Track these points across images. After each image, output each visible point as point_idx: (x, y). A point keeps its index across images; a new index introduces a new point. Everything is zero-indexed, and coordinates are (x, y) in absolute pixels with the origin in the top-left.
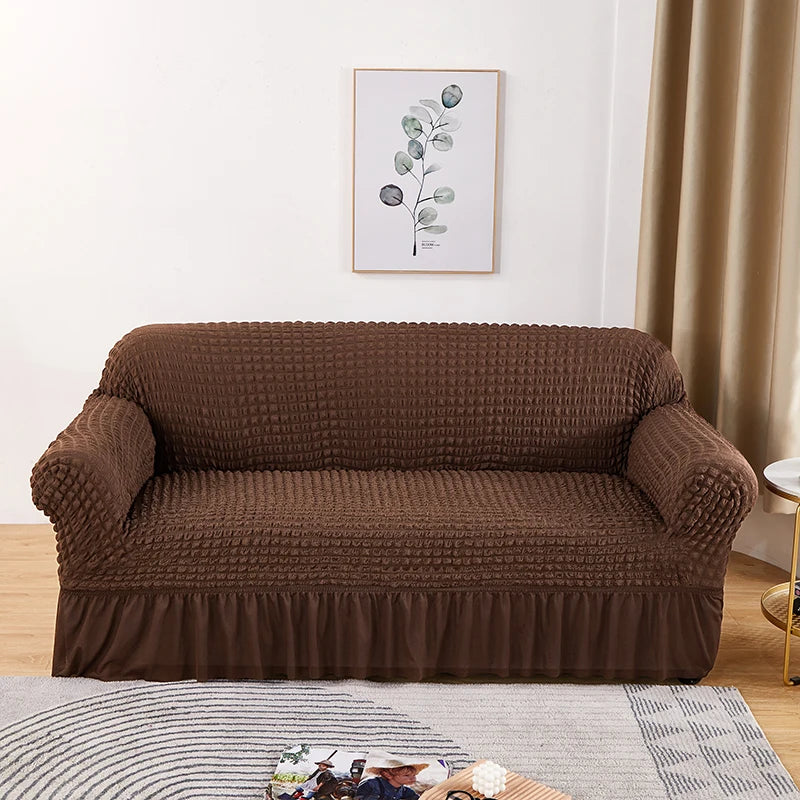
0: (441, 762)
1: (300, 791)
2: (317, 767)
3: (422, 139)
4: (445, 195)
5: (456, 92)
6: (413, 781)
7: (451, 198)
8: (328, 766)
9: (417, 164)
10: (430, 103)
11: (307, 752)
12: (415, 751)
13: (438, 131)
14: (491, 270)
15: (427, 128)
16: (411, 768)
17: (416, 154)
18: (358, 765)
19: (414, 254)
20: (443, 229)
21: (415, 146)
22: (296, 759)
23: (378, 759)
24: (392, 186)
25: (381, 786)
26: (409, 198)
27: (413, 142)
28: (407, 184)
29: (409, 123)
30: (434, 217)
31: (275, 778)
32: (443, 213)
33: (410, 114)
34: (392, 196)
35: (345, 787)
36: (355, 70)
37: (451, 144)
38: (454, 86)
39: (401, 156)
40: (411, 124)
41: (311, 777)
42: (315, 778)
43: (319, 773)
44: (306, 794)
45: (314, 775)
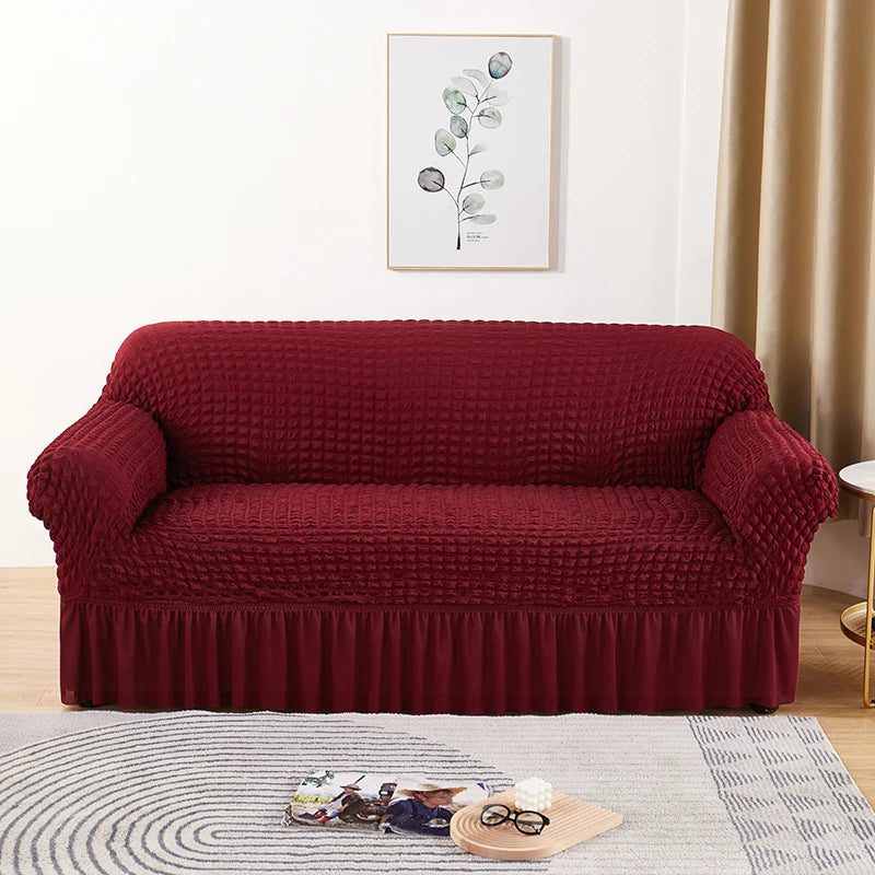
0: (481, 785)
1: (323, 811)
2: (343, 790)
3: (466, 115)
4: (493, 179)
5: (506, 61)
6: (449, 802)
7: (500, 183)
8: (354, 789)
9: (461, 143)
10: (476, 74)
11: (332, 777)
12: (452, 776)
13: (483, 106)
14: (547, 266)
15: (471, 102)
16: (448, 791)
17: (459, 132)
18: (388, 789)
19: (458, 248)
20: (491, 219)
21: (458, 123)
22: (319, 783)
23: (417, 783)
24: (431, 169)
25: (414, 806)
26: (452, 184)
27: (455, 118)
28: (450, 167)
29: (451, 97)
30: (480, 206)
31: (296, 800)
32: (492, 201)
33: (453, 87)
34: (432, 180)
35: (373, 807)
36: (388, 35)
37: (500, 120)
38: (502, 54)
39: (442, 134)
40: (454, 98)
41: (335, 799)
42: (340, 800)
43: (345, 796)
44: (329, 814)
45: (339, 797)
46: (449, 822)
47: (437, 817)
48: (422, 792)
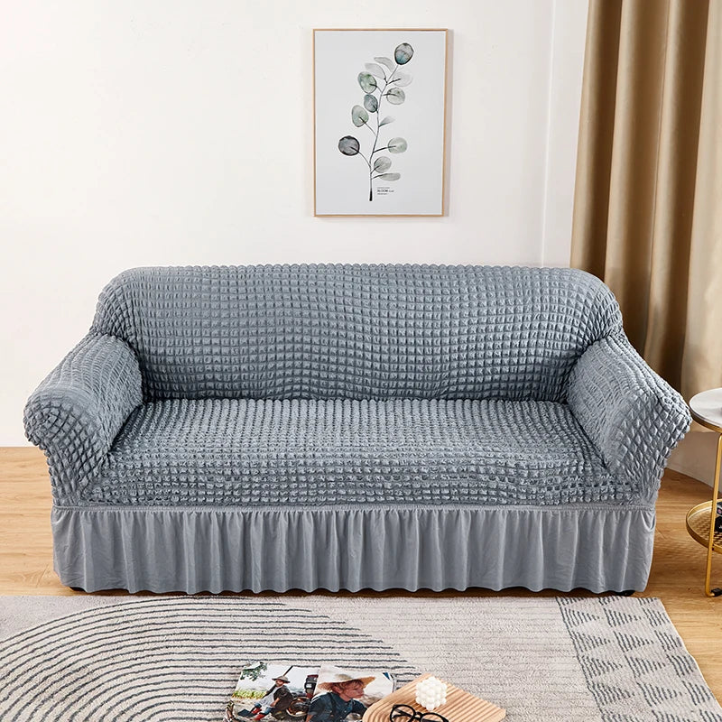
0: (386, 674)
1: (258, 707)
2: (274, 683)
3: (376, 94)
4: (398, 145)
5: (408, 50)
6: (361, 695)
7: (404, 148)
8: (283, 682)
9: (372, 116)
10: (383, 60)
11: (265, 668)
13: (391, 86)
14: (440, 213)
15: (381, 83)
16: (359, 682)
17: (371, 108)
18: (311, 680)
19: (371, 200)
20: (397, 177)
21: (370, 100)
22: (255, 675)
23: (330, 674)
24: (349, 138)
25: (334, 704)
26: (365, 149)
27: (368, 96)
28: (363, 135)
30: (388, 166)
31: (236, 695)
32: (397, 162)
33: (366, 71)
34: (349, 146)
35: (300, 702)
36: (314, 30)
37: (404, 98)
38: (405, 44)
39: (357, 110)
40: (366, 80)
41: (269, 693)
42: (272, 694)
43: (276, 689)
44: (264, 710)
45: (272, 690)
46: (362, 716)
47: (352, 712)
48: (338, 683)
